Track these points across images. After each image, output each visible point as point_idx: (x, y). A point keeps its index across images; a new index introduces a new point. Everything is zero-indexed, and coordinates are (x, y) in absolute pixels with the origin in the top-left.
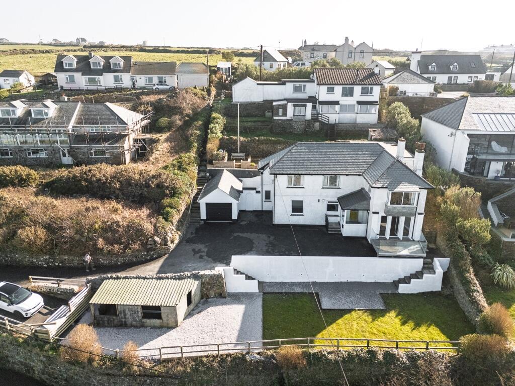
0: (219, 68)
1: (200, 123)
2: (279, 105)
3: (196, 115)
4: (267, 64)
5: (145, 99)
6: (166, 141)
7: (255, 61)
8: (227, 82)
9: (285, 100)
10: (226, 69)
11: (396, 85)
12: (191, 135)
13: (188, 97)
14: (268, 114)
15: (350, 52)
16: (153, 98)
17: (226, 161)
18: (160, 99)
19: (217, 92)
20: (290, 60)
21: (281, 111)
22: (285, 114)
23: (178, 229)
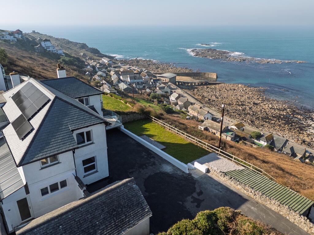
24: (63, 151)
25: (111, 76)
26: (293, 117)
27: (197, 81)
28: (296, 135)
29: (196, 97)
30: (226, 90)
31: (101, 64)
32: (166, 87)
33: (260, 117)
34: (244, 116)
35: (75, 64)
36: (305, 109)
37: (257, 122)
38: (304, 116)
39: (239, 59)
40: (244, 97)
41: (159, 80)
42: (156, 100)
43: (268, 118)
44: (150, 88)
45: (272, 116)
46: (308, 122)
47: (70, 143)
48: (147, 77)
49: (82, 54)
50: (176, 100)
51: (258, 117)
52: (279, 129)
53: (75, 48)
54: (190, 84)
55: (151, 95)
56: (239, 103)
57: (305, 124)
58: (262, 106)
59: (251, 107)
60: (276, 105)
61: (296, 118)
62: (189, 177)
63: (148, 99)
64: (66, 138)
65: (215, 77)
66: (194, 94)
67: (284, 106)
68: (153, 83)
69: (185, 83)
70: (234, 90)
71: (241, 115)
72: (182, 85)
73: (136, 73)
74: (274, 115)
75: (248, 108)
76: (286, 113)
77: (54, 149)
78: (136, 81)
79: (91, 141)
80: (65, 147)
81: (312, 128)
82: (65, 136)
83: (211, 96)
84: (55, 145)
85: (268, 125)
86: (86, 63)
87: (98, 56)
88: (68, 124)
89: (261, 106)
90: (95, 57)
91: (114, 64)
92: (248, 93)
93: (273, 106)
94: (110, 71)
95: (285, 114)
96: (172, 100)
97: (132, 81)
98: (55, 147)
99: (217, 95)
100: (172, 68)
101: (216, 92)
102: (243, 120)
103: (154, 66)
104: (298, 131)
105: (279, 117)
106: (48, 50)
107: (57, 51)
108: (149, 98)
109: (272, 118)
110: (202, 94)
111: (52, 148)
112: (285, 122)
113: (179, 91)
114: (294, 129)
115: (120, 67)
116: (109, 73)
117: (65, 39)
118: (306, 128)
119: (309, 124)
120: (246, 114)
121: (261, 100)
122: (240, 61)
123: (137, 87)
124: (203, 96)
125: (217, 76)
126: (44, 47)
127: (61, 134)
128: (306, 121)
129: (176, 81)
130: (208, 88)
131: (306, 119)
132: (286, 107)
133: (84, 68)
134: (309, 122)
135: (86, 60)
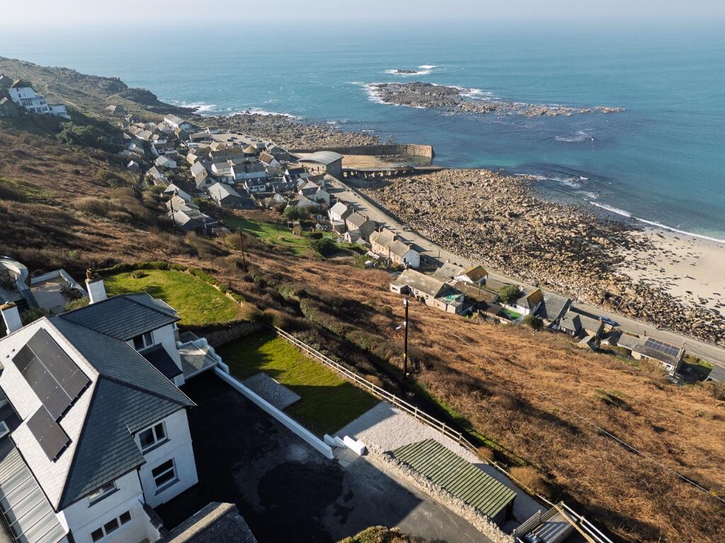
24: (121, 473)
25: (189, 165)
26: (590, 241)
27: (389, 167)
28: (593, 283)
29: (388, 207)
30: (452, 187)
31: (162, 135)
32: (319, 189)
33: (522, 245)
34: (488, 247)
35: (101, 141)
36: (613, 222)
37: (515, 259)
38: (611, 238)
39: (482, 107)
40: (491, 200)
41: (302, 170)
42: (298, 222)
43: (538, 248)
44: (282, 192)
45: (548, 243)
46: (617, 252)
47: (131, 457)
48: (275, 162)
49: (113, 108)
50: (343, 221)
51: (519, 247)
52: (560, 270)
53: (94, 92)
54: (373, 175)
55: (286, 212)
56: (480, 216)
57: (612, 255)
58: (528, 221)
59: (504, 223)
60: (557, 216)
61: (595, 243)
62: (334, 466)
63: (278, 220)
64: (124, 449)
65: (429, 154)
66: (383, 200)
67: (573, 216)
68: (290, 177)
69: (362, 172)
70: (470, 183)
71: (483, 243)
72: (355, 180)
73: (249, 152)
74: (551, 241)
75: (497, 227)
76: (576, 233)
77: (108, 473)
78: (248, 175)
79: (164, 436)
80: (124, 466)
81: (625, 265)
82: (122, 445)
83: (421, 203)
84: (109, 464)
85: (538, 263)
86: (127, 136)
87: (153, 110)
88: (125, 422)
89: (525, 220)
90: (148, 115)
91: (193, 131)
92: (500, 191)
93: (551, 219)
94: (185, 152)
95: (573, 235)
96: (333, 221)
97: (239, 175)
98: (108, 470)
99: (434, 198)
100: (332, 135)
101: (431, 192)
102: (487, 254)
103: (290, 130)
104: (597, 272)
105: (560, 245)
106: (28, 107)
107: (51, 109)
108: (280, 217)
109: (546, 248)
110: (401, 198)
111: (105, 472)
112: (572, 254)
113: (350, 195)
114: (590, 270)
115: (208, 139)
116: (184, 157)
117: (67, 69)
118: (614, 265)
119: (620, 256)
120: (492, 242)
121: (525, 205)
122: (484, 112)
123: (252, 190)
124: (404, 204)
125: (433, 152)
126: (18, 103)
127: (115, 444)
128: (614, 249)
129: (343, 167)
130: (415, 183)
131: (615, 245)
132: (577, 219)
133: (122, 149)
134: (620, 251)
135: (126, 124)
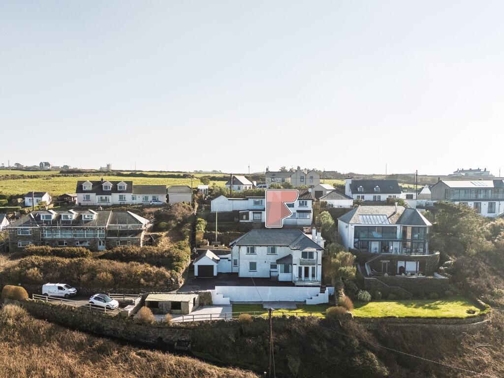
0: (199, 189)
1: (189, 224)
2: (244, 213)
3: (185, 220)
4: (236, 186)
5: (147, 210)
6: (166, 236)
7: (227, 184)
8: (206, 199)
9: (248, 210)
10: (204, 190)
11: (325, 201)
12: (184, 231)
13: (180, 208)
14: (236, 219)
15: (302, 178)
16: (153, 210)
17: (208, 245)
18: (159, 210)
19: (199, 206)
20: (255, 183)
21: (244, 217)
22: (247, 218)
23: (183, 277)
